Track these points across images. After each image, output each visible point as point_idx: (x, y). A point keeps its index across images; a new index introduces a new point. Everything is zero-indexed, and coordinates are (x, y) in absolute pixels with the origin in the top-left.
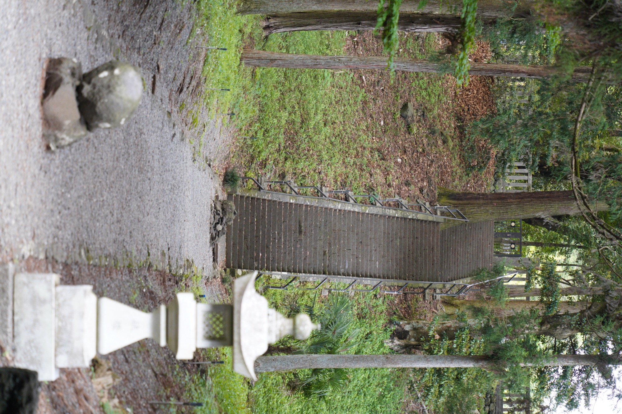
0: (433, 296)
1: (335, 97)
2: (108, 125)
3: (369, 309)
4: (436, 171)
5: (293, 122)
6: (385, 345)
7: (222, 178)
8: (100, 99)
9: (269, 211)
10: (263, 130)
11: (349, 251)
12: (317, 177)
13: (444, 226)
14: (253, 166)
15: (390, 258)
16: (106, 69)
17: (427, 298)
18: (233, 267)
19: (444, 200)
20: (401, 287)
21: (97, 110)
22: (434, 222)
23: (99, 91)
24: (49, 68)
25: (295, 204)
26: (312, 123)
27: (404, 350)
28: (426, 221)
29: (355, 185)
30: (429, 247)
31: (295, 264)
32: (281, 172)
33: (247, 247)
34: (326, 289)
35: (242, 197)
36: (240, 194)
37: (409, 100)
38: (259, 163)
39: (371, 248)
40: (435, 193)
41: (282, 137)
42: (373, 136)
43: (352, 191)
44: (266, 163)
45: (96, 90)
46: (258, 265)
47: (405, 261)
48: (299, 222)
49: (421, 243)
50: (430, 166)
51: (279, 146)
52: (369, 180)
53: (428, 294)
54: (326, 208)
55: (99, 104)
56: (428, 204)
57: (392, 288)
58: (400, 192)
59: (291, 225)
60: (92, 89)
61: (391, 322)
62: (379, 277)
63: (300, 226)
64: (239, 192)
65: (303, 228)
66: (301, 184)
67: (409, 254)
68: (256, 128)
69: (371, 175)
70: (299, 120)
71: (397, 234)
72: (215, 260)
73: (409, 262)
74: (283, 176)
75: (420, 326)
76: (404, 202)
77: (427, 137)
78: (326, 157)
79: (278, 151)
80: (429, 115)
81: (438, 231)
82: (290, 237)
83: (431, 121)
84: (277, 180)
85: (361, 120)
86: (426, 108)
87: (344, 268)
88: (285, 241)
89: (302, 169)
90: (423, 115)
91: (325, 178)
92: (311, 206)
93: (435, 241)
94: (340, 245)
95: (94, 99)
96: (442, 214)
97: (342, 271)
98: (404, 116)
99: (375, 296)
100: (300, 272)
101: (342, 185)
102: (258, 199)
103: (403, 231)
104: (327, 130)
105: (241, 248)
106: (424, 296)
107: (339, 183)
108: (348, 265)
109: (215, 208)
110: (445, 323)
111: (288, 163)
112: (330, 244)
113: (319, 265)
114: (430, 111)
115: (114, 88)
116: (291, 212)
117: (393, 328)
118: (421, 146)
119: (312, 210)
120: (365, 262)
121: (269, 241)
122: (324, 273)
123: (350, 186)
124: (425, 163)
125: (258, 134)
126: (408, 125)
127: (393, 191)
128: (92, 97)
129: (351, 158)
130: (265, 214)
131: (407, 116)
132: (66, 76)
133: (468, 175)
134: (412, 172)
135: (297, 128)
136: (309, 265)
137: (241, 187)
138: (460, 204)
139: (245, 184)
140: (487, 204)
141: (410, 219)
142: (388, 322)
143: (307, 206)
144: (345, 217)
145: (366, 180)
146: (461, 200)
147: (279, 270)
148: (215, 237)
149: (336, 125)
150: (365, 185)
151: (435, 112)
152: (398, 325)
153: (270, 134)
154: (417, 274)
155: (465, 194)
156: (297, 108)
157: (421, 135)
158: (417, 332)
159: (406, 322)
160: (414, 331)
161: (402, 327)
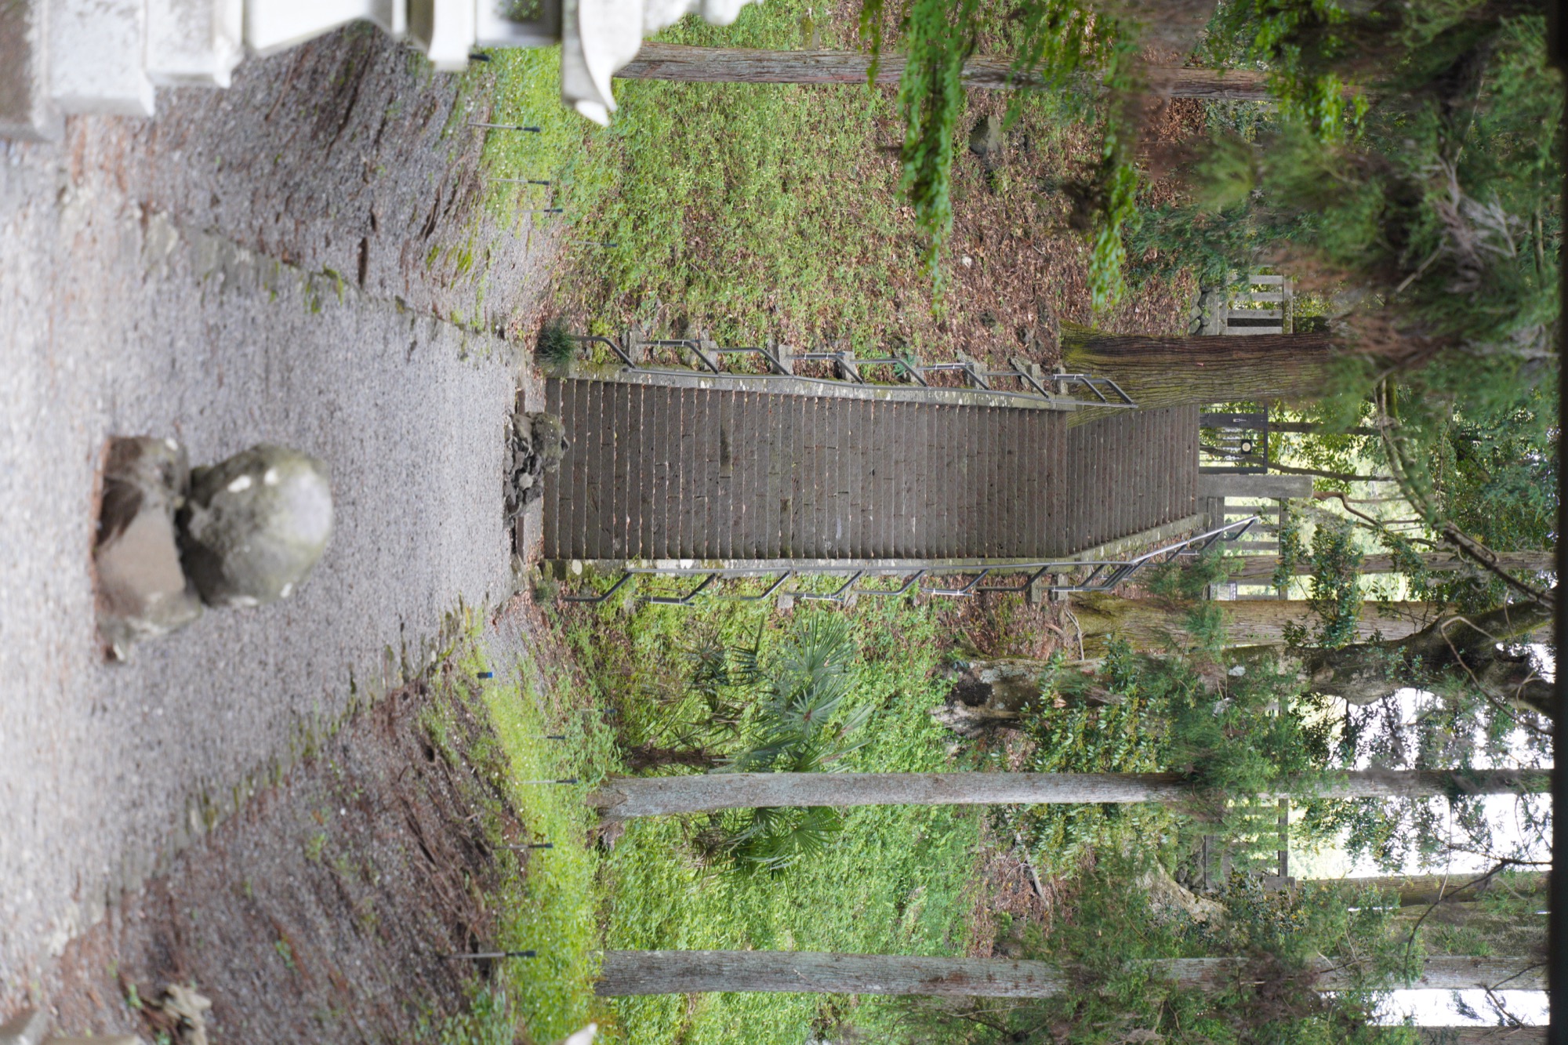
0: (1050, 592)
1: (809, 115)
2: (251, 601)
3: (894, 635)
4: (1057, 283)
5: (708, 188)
6: (933, 720)
7: (532, 344)
8: (232, 547)
9: (649, 414)
10: (632, 216)
11: (843, 496)
12: (764, 323)
13: (1076, 418)
14: (608, 305)
15: (944, 507)
16: (245, 470)
17: (1035, 599)
18: (561, 555)
19: (1076, 355)
20: (974, 576)
21: (225, 570)
22: (1051, 412)
23: (230, 525)
24: (110, 467)
25: (712, 391)
26: (753, 189)
27: (980, 731)
28: (1031, 411)
29: (860, 332)
30: (1041, 473)
31: (712, 537)
32: (676, 316)
33: (596, 503)
34: (787, 593)
35: (581, 383)
36: (576, 377)
37: (990, 111)
38: (622, 298)
39: (898, 484)
40: (1054, 339)
41: (678, 230)
42: (902, 205)
43: (850, 348)
44: (639, 297)
45: (222, 524)
46: (623, 547)
47: (980, 512)
48: (723, 434)
49: (1021, 467)
50: (1042, 270)
51: (673, 251)
52: (892, 319)
53: (1038, 588)
54: (788, 397)
55: (229, 558)
56: (1036, 368)
57: (951, 580)
58: (968, 343)
59: (703, 444)
60: (213, 519)
61: (947, 663)
62: (919, 556)
63: (724, 444)
64: (575, 371)
65: (731, 449)
66: (727, 341)
67: (991, 494)
68: (615, 215)
69: (898, 305)
70: (722, 185)
71: (961, 446)
72: (516, 549)
73: (991, 513)
74: (681, 325)
75: (1017, 672)
76: (979, 367)
77: (1034, 198)
78: (786, 270)
79: (671, 263)
80: (1041, 145)
81: (1062, 432)
82: (700, 471)
83: (1045, 159)
84: (668, 338)
85: (873, 167)
86: (1033, 127)
87: (832, 538)
88: (688, 482)
89: (729, 303)
90: (1025, 144)
91: (785, 321)
92: (749, 394)
93: (1056, 456)
94: (821, 484)
95: (219, 544)
96: (1073, 389)
97: (827, 545)
98: (980, 149)
99: (909, 601)
100: (724, 556)
101: (825, 336)
102: (620, 385)
103: (975, 438)
104: (789, 203)
105: (579, 507)
106: (1029, 594)
107: (818, 331)
108: (842, 532)
109: (516, 433)
110: (1077, 666)
111: (694, 294)
112: (797, 482)
113: (773, 536)
114: (1043, 133)
115: (266, 519)
116: (702, 412)
117: (954, 678)
118: (1020, 222)
119: (752, 402)
120: (884, 520)
121: (648, 485)
122: (784, 555)
123: (846, 338)
124: (1029, 264)
125: (621, 229)
126: (989, 171)
127: (952, 341)
128: (213, 539)
129: (850, 265)
130: (637, 421)
131: (985, 149)
132: (152, 486)
133: (1135, 284)
134: (999, 288)
135: (714, 202)
136: (747, 536)
137: (579, 358)
138: (1115, 364)
139: (590, 351)
140: (1183, 363)
141: (993, 409)
142: (939, 662)
143: (740, 393)
144: (833, 414)
145: (886, 318)
146: (1118, 353)
147: (673, 556)
148: (517, 505)
149: (810, 186)
150: (884, 331)
151: (1056, 135)
152: (965, 670)
153: (651, 226)
154: (1009, 541)
155: (1128, 339)
156: (715, 154)
157: (1020, 194)
158: (1010, 687)
159: (984, 662)
160: (1003, 686)
161: (975, 676)
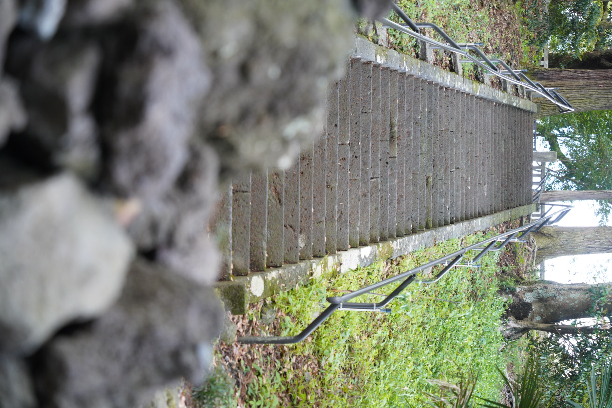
11: (457, 171)
15: (496, 175)
22: (529, 112)
39: (480, 160)
46: (308, 246)
47: (508, 178)
48: (391, 113)
54: (430, 83)
59: (377, 123)
61: (502, 290)
62: (488, 213)
63: (392, 125)
71: (502, 133)
75: (550, 295)
82: (374, 151)
97: (449, 213)
100: (392, 237)
112: (434, 160)
113: (421, 210)
117: (506, 300)
120: (474, 189)
122: (428, 228)
140: (590, 86)
141: (512, 108)
142: (499, 289)
147: (353, 246)
158: (545, 305)
159: (525, 287)
160: (540, 304)
161: (521, 297)
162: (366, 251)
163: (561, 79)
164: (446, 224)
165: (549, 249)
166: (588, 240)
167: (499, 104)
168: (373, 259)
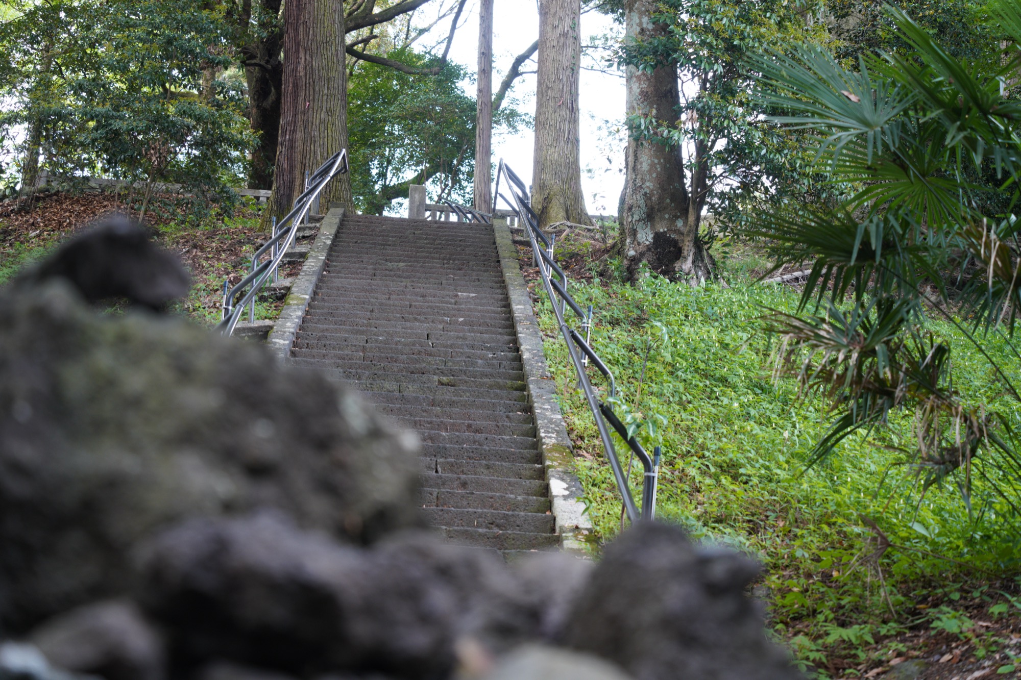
15: (444, 276)
31: (507, 458)
117: (647, 273)
120: (463, 312)
122: (524, 388)
140: (306, 121)
141: (334, 243)
154: (480, 247)
158: (659, 210)
159: (628, 241)
160: (657, 219)
161: (645, 249)
162: (557, 487)
163: (292, 168)
164: (519, 359)
165: (569, 203)
166: (557, 139)
167: (326, 266)
168: (571, 476)
